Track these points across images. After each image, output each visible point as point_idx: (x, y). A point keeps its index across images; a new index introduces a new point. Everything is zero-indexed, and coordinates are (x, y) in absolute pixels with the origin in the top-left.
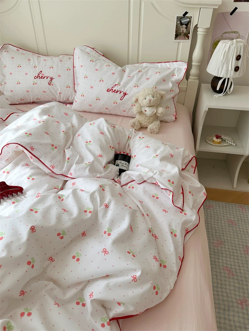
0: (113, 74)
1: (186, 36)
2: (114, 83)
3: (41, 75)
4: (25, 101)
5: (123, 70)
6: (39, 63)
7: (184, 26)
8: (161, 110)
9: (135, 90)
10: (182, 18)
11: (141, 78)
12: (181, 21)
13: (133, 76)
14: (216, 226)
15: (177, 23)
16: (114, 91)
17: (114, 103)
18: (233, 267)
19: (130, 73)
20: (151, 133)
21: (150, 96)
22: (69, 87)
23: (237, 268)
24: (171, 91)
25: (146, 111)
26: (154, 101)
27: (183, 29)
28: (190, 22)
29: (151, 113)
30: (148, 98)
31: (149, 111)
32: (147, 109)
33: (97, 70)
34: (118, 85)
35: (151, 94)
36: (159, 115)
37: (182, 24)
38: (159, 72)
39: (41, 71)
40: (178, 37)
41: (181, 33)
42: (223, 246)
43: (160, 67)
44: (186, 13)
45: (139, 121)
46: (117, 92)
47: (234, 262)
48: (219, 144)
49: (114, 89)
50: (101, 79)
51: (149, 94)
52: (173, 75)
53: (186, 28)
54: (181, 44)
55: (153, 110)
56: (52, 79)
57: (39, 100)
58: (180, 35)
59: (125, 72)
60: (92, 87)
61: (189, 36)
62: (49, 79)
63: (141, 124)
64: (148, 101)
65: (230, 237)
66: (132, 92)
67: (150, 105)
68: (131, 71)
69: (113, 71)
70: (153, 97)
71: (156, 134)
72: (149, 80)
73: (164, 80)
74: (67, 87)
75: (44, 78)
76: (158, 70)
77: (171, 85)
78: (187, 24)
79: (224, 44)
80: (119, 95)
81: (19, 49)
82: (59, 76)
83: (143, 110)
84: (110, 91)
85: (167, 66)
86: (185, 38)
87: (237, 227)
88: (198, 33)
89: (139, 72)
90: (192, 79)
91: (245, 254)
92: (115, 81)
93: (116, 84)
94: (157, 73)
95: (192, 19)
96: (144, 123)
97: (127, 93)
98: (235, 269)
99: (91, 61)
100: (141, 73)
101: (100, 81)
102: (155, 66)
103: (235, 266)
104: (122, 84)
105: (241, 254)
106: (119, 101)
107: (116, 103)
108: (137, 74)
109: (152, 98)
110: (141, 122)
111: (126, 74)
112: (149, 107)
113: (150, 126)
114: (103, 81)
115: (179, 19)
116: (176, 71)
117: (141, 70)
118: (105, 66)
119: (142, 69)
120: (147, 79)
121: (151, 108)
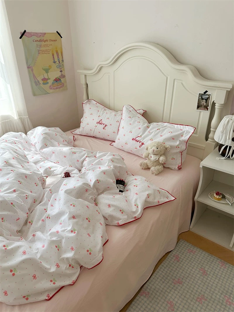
0: (140, 128)
1: (206, 108)
2: (138, 135)
3: (100, 122)
4: (89, 135)
5: (147, 127)
6: (103, 114)
7: (204, 101)
8: (162, 159)
9: (150, 142)
10: (203, 95)
11: (157, 134)
12: (202, 97)
13: (152, 132)
14: (186, 268)
15: (199, 97)
16: (136, 141)
17: (135, 148)
18: (178, 305)
19: (151, 130)
20: (152, 174)
21: (155, 147)
22: (115, 133)
23: (181, 307)
24: (177, 147)
25: (151, 157)
26: (156, 151)
27: (204, 102)
28: (209, 98)
29: (154, 159)
30: (153, 148)
31: (153, 158)
32: (152, 156)
33: (130, 124)
34: (140, 136)
35: (156, 146)
36: (161, 162)
37: (202, 99)
38: (171, 132)
39: (102, 120)
40: (199, 108)
41: (202, 105)
42: (181, 285)
43: (175, 127)
44: (206, 92)
45: (146, 163)
46: (138, 141)
47: (182, 302)
48: (218, 200)
49: (136, 139)
50: (131, 131)
51: (154, 146)
52: (182, 136)
53: (206, 102)
54: (202, 113)
55: (156, 158)
56: (106, 126)
57: (95, 136)
58: (201, 106)
59: (149, 128)
60: (124, 135)
61: (208, 108)
62: (104, 125)
63: (147, 166)
64: (152, 151)
65: (193, 282)
66: (148, 143)
67: (154, 153)
68: (153, 128)
69: (140, 127)
70: (157, 148)
71: (156, 175)
72: (162, 137)
73: (173, 139)
74: (113, 133)
75: (102, 124)
76: (172, 131)
77: (178, 143)
78: (207, 100)
79: (226, 118)
80: (139, 144)
81: (97, 103)
82: (111, 125)
83: (150, 156)
84: (134, 140)
85: (181, 128)
86: (205, 109)
87: (206, 277)
88: (215, 107)
89: (158, 129)
90: (210, 141)
91: (197, 300)
92: (139, 134)
93: (139, 136)
94: (169, 132)
95: (211, 96)
96: (149, 165)
97: (144, 143)
98: (179, 307)
99: (129, 117)
100: (159, 130)
101: (130, 132)
102: (172, 127)
103: (180, 304)
104: (142, 136)
105: (193, 298)
106: (138, 148)
107: (137, 149)
108: (156, 131)
109: (155, 149)
110: (148, 165)
111: (149, 129)
112: (154, 154)
113: (152, 168)
114: (131, 132)
115: (201, 95)
116: (185, 133)
117: (159, 129)
118: (137, 122)
119: (161, 128)
120: (161, 136)
121: (155, 156)
